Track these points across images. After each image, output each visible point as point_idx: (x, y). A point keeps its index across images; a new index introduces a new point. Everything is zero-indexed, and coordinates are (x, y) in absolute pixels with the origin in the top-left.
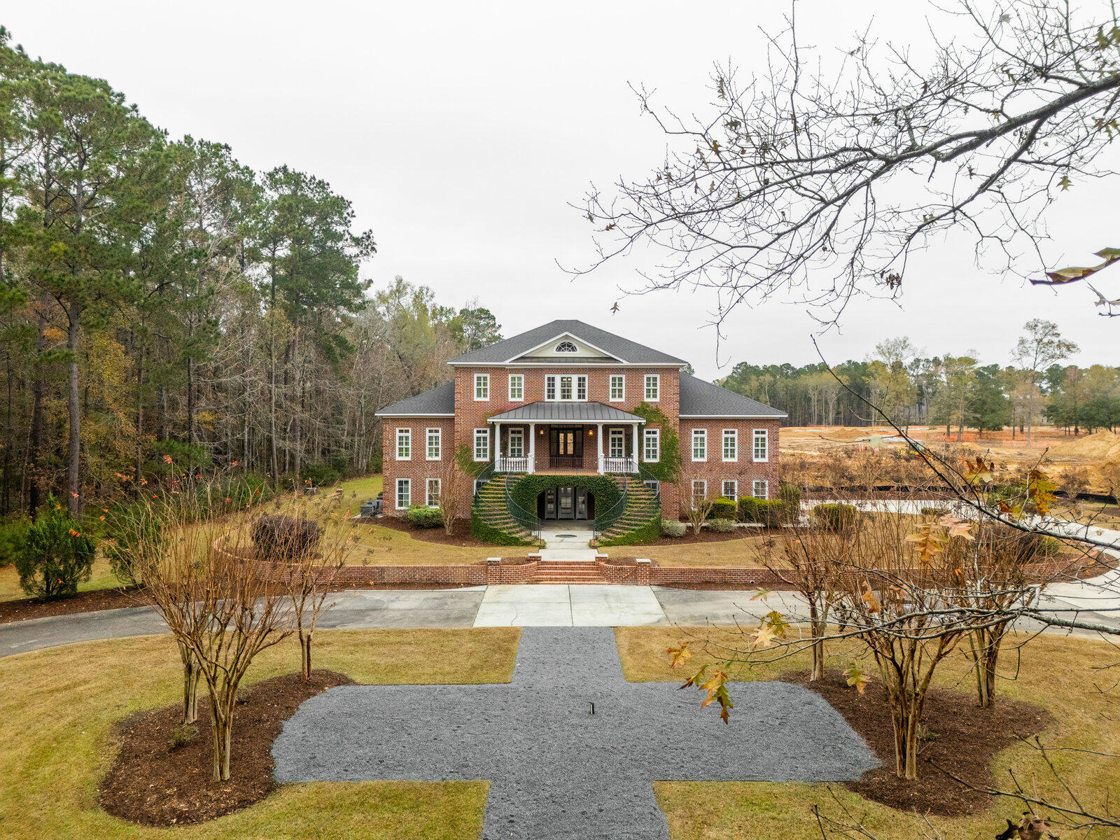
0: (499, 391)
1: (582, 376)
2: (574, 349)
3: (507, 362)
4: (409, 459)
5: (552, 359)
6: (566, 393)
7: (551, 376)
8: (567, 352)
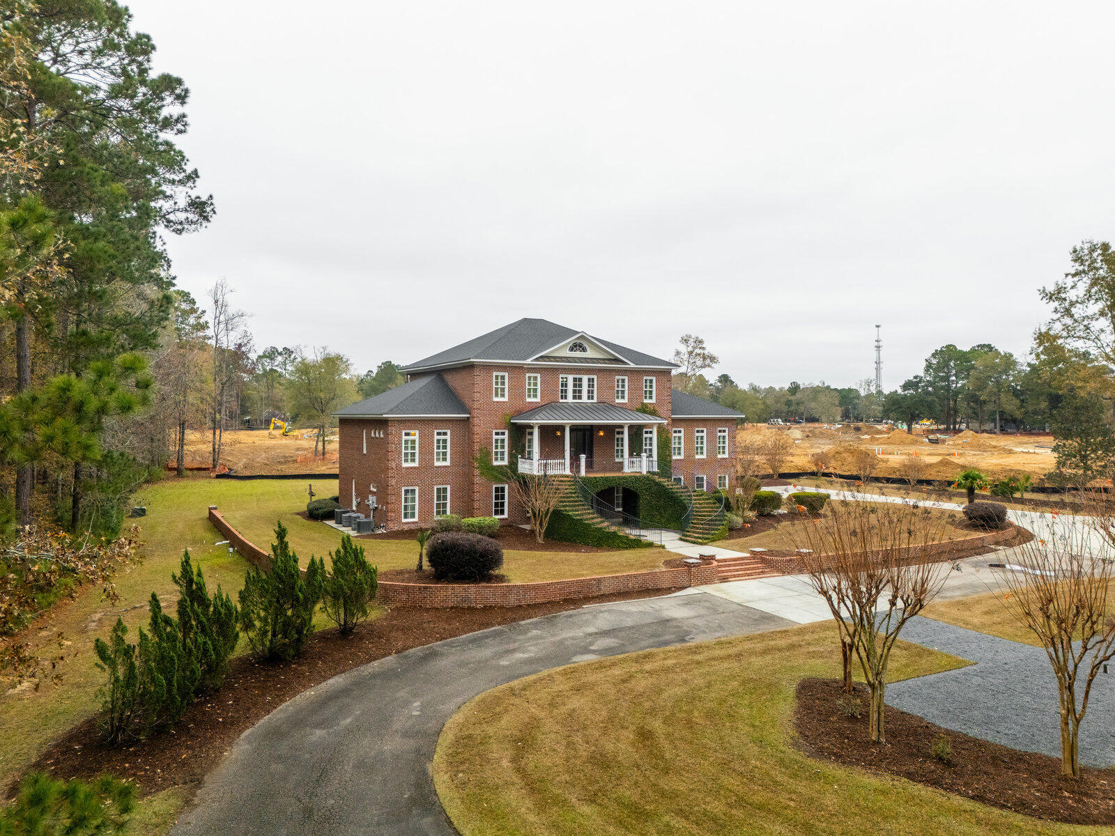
0: (517, 391)
1: (591, 377)
2: (584, 350)
3: (529, 361)
4: (416, 464)
5: (567, 359)
6: (577, 394)
7: (564, 376)
8: (578, 352)
